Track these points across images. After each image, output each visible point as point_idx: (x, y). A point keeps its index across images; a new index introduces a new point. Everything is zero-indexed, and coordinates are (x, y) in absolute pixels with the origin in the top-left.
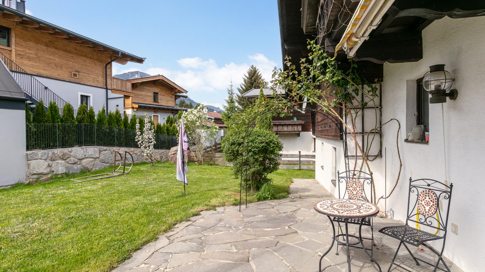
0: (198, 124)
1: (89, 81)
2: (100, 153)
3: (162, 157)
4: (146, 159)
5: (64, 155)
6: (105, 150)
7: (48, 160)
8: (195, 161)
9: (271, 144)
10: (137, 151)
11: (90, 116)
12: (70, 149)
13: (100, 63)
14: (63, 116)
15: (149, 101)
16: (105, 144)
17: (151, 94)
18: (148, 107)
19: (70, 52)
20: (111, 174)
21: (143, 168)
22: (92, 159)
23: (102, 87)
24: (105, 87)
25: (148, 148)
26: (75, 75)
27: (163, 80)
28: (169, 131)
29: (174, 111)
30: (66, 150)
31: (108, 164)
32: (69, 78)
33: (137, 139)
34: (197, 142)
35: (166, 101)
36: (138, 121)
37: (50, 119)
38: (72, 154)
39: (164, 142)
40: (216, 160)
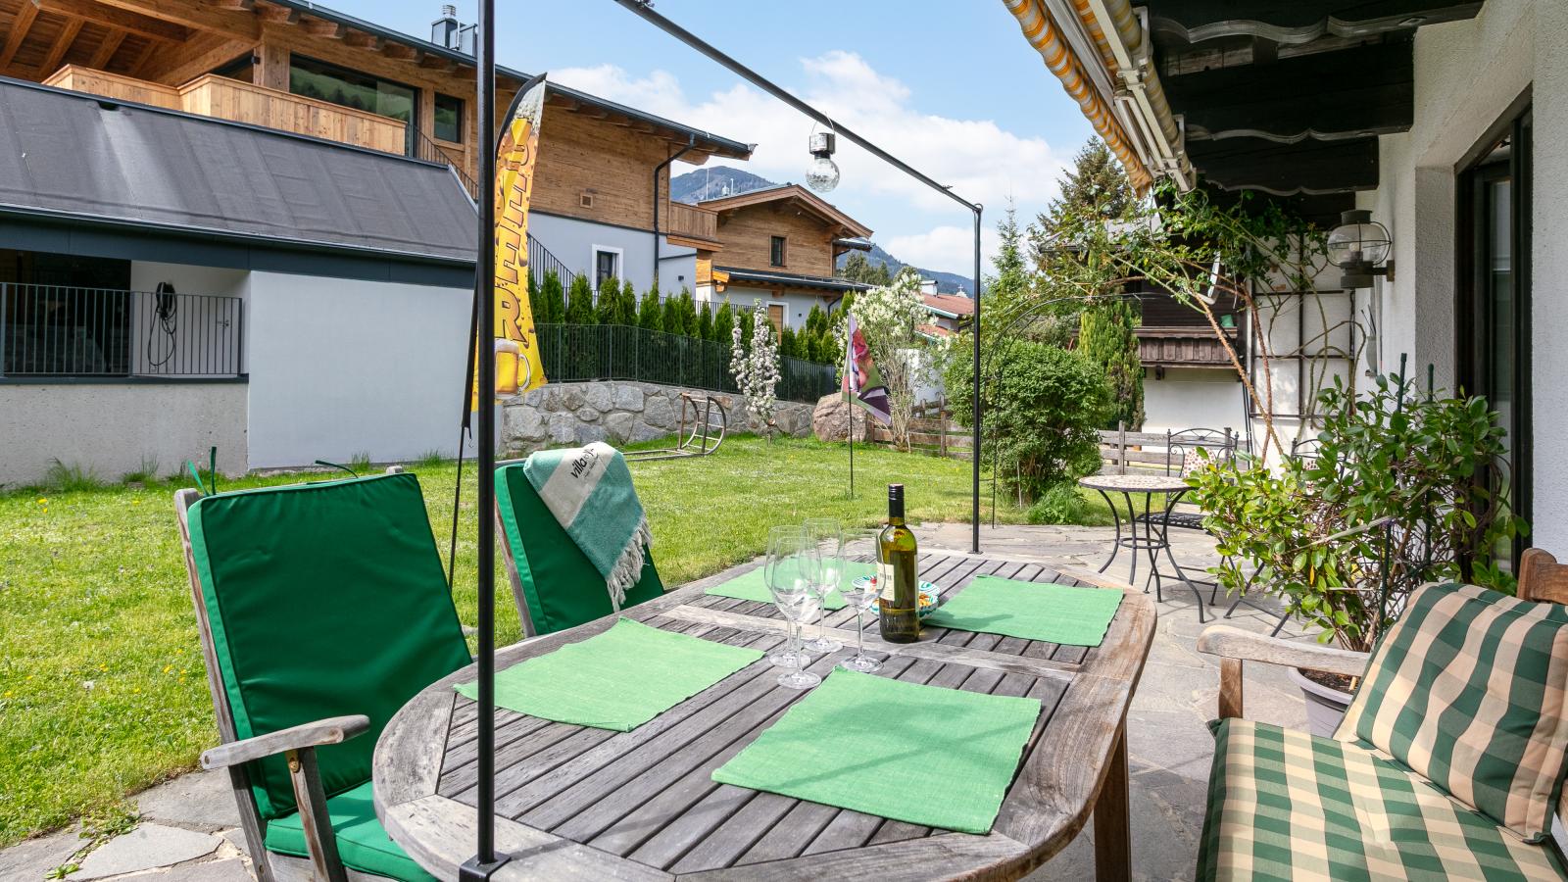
0: (897, 331)
1: (618, 214)
2: (645, 401)
3: (796, 423)
4: (755, 425)
5: (572, 398)
6: (656, 394)
7: (541, 409)
8: (889, 443)
9: (1073, 383)
10: (731, 401)
11: (626, 305)
12: (583, 385)
13: (642, 167)
14: (572, 306)
15: (759, 262)
16: (658, 379)
17: (765, 242)
18: (756, 279)
19: (577, 143)
20: (672, 453)
21: (745, 445)
22: (628, 414)
23: (646, 228)
24: (653, 229)
25: (760, 393)
26: (587, 201)
27: (800, 200)
28: (816, 350)
29: (832, 293)
30: (575, 388)
31: (663, 430)
32: (574, 210)
33: (734, 367)
34: (895, 385)
35: (807, 261)
36: (736, 320)
37: (547, 313)
38: (587, 398)
39: (802, 381)
40: (951, 443)
